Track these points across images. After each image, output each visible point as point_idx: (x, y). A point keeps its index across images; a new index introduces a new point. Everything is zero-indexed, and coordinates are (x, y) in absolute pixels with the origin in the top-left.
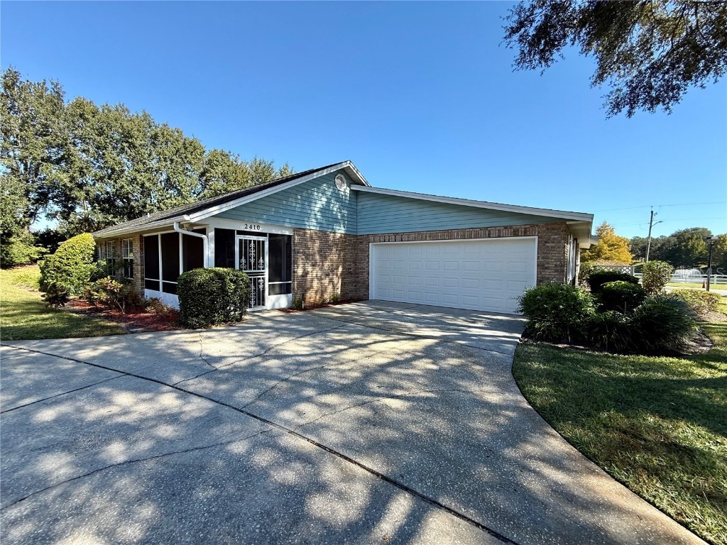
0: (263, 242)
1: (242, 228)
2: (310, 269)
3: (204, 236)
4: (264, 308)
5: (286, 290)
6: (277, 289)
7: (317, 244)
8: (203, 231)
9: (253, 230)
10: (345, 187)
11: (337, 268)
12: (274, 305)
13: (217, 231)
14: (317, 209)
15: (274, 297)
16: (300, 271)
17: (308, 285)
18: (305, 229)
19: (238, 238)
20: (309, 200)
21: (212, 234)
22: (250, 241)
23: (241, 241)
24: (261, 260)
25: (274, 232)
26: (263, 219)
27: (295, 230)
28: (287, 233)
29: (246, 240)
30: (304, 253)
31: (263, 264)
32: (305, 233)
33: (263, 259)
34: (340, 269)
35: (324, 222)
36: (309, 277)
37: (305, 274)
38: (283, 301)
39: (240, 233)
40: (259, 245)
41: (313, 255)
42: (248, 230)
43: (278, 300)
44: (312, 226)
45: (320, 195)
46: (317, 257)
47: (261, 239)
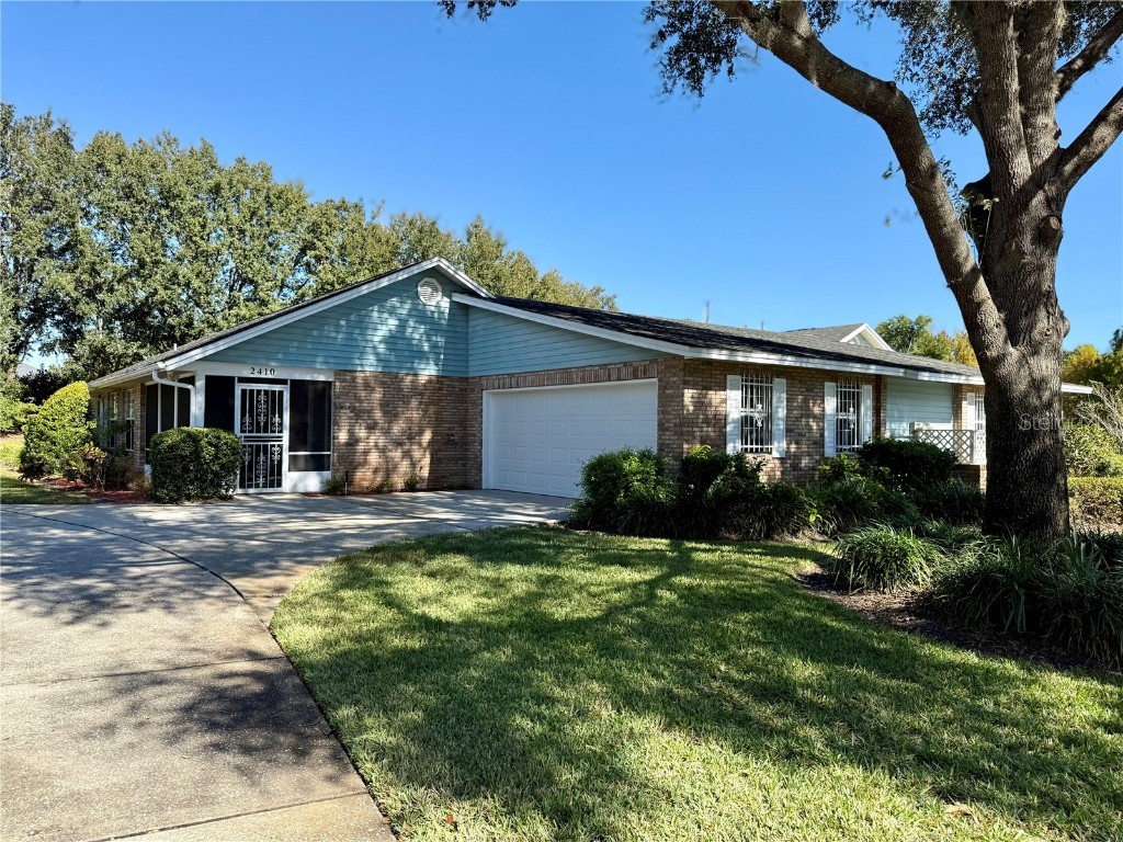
0: (281, 393)
1: (246, 373)
2: (362, 433)
3: (190, 387)
4: (279, 489)
5: (318, 464)
6: (302, 464)
7: (377, 395)
8: (191, 380)
9: (263, 376)
10: (439, 298)
11: (421, 433)
12: (295, 486)
13: (209, 379)
14: (376, 339)
15: (295, 475)
16: (343, 436)
17: (359, 458)
18: (356, 371)
19: (239, 388)
20: (363, 325)
21: (201, 383)
22: (259, 392)
23: (244, 392)
24: (277, 419)
25: (298, 376)
26: (277, 360)
27: (339, 373)
28: (322, 378)
29: (252, 391)
30: (353, 409)
31: (281, 424)
32: (354, 379)
33: (281, 416)
34: (427, 436)
35: (392, 358)
36: (361, 447)
37: (353, 441)
38: (313, 482)
39: (243, 380)
40: (274, 400)
41: (370, 412)
42: (256, 375)
43: (302, 480)
44: (369, 366)
45: (385, 315)
46: (378, 415)
47: (277, 388)
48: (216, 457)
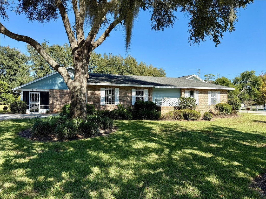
0: (38, 94)
1: (31, 90)
2: (55, 101)
3: (20, 93)
4: (38, 112)
5: (46, 107)
6: (43, 107)
7: (59, 94)
8: (21, 92)
9: (35, 91)
10: (73, 74)
12: (41, 112)
13: (24, 92)
14: (58, 83)
15: (42, 110)
16: (51, 102)
17: (54, 106)
18: (53, 89)
19: (30, 93)
20: (55, 81)
21: (22, 93)
22: (34, 94)
23: (31, 94)
24: (37, 99)
25: (42, 91)
26: (37, 88)
27: (50, 90)
28: (47, 91)
29: (32, 94)
30: (53, 97)
31: (38, 100)
32: (53, 91)
33: (38, 98)
34: (70, 102)
35: (62, 87)
36: (55, 104)
37: (53, 103)
38: (45, 111)
39: (31, 92)
40: (37, 96)
41: (57, 98)
42: (33, 91)
43: (43, 110)
44: (56, 88)
45: (60, 78)
46: (59, 98)
48: (20, 106)
